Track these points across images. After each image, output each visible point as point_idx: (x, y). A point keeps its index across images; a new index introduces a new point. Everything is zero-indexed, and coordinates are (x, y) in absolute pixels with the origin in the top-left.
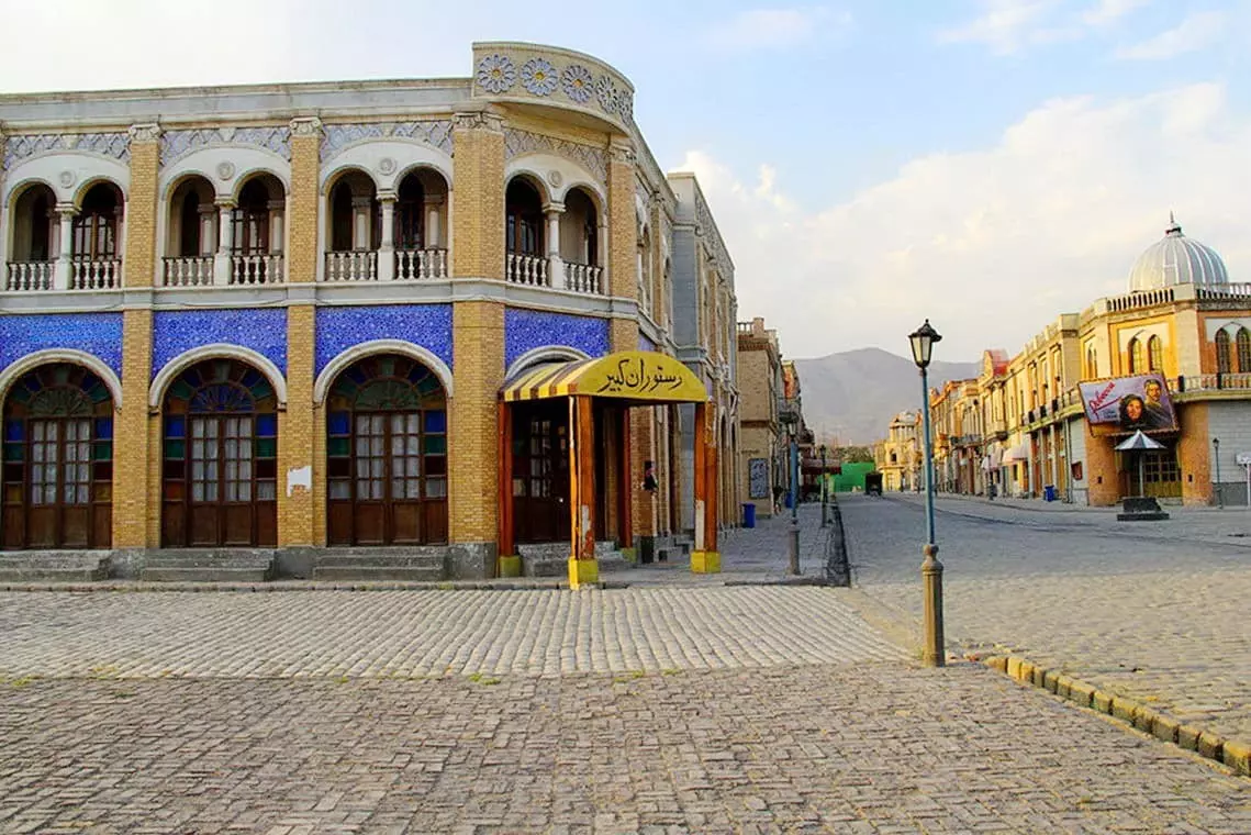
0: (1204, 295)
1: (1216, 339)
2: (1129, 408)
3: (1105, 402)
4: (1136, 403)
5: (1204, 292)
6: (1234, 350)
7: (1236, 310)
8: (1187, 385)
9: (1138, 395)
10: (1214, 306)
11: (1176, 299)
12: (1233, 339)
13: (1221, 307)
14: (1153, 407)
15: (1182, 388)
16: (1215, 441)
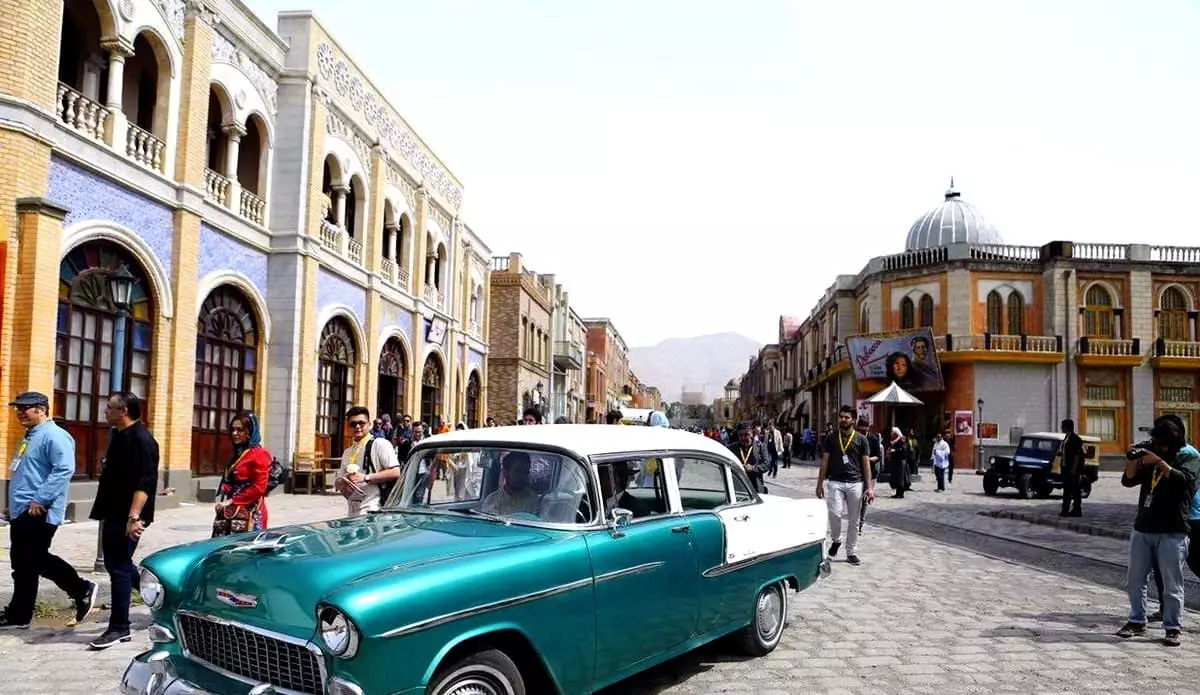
0: (979, 255)
1: (988, 300)
2: (896, 366)
3: (872, 358)
4: (902, 361)
5: (978, 253)
6: (1005, 311)
7: (1009, 272)
8: (955, 344)
9: (905, 353)
10: (987, 267)
11: (949, 258)
12: (1005, 301)
13: (994, 268)
14: (918, 364)
15: (949, 346)
16: (980, 401)
